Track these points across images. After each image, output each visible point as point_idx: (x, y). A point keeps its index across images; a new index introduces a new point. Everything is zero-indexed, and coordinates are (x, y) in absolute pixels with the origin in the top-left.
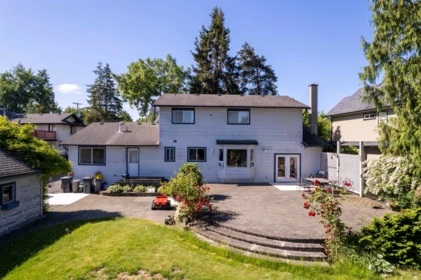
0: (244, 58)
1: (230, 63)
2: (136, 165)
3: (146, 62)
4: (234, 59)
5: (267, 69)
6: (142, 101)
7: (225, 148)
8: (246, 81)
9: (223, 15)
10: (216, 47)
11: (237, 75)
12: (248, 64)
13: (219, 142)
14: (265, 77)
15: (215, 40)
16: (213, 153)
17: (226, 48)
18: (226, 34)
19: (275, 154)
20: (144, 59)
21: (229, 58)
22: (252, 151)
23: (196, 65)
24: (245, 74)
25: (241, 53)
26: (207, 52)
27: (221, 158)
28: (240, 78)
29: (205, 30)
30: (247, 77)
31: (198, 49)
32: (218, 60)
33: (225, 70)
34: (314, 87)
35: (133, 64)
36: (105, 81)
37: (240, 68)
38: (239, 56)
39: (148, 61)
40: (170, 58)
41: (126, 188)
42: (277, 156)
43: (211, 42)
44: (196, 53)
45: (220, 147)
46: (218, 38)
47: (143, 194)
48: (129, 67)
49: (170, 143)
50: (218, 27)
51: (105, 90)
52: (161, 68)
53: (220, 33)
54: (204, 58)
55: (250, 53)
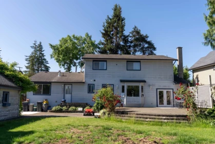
0: (134, 36)
1: (125, 39)
2: (70, 95)
3: (72, 37)
4: (128, 36)
5: (149, 43)
6: (67, 63)
7: (126, 85)
8: (135, 51)
9: (120, 9)
10: (116, 28)
11: (130, 46)
12: (137, 40)
13: (122, 81)
14: (148, 47)
15: (115, 25)
16: (118, 87)
17: (123, 30)
18: (123, 20)
19: (157, 89)
20: (71, 35)
21: (124, 36)
22: (142, 87)
23: (103, 40)
24: (135, 46)
25: (132, 33)
26: (111, 31)
27: (123, 91)
28: (132, 49)
29: (109, 18)
30: (136, 48)
31: (105, 30)
32: (117, 37)
33: (122, 43)
34: (180, 49)
35: (63, 39)
36: (38, 53)
37: (131, 42)
38: (131, 35)
39: (74, 36)
40: (87, 35)
41: (64, 108)
42: (158, 90)
43: (113, 26)
44: (104, 32)
45: (122, 84)
46: (118, 23)
47: (75, 111)
48: (60, 41)
49: (91, 82)
50: (118, 16)
51: (38, 59)
52: (81, 42)
53: (119, 20)
54: (109, 36)
55: (138, 33)
